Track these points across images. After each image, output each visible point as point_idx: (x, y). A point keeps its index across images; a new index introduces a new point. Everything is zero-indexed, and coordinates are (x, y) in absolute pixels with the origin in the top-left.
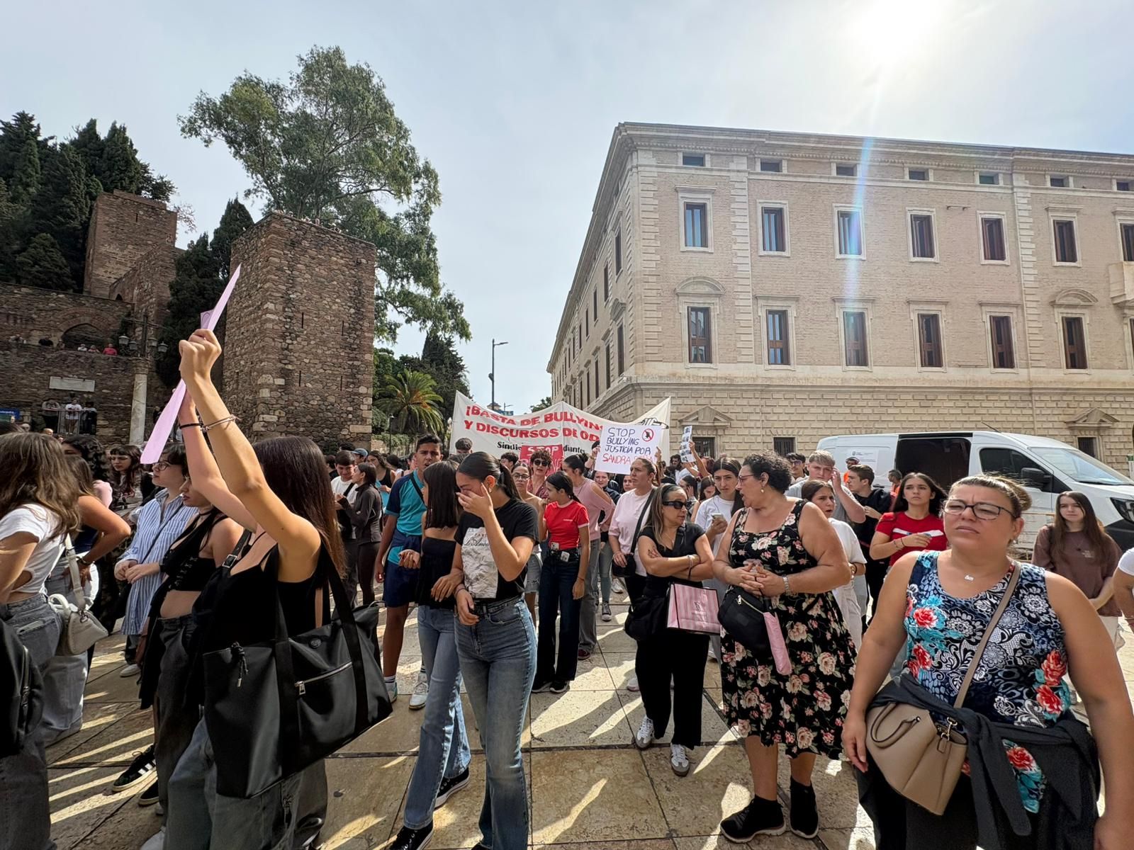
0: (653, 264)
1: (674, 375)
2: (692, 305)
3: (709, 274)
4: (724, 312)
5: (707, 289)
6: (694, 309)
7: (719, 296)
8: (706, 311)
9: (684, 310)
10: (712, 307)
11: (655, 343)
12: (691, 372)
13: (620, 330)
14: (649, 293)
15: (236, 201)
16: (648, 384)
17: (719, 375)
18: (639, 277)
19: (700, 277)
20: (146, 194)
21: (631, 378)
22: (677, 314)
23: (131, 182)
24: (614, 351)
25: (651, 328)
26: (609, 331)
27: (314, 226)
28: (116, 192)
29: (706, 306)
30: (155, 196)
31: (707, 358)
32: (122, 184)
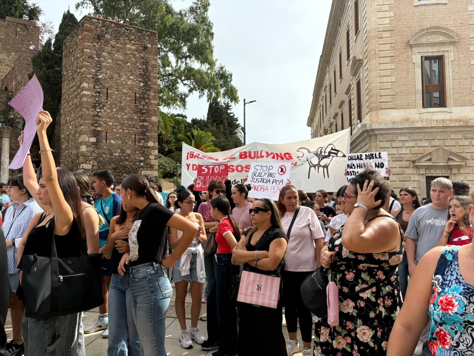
0: (387, 21)
1: (407, 120)
2: (426, 55)
3: (443, 24)
4: (459, 58)
5: (441, 38)
6: (427, 58)
7: (453, 43)
8: (440, 59)
9: (417, 59)
10: (446, 54)
11: (389, 92)
12: (424, 116)
13: (358, 84)
14: (383, 47)
15: (68, 12)
16: (382, 129)
17: (454, 118)
18: (373, 34)
19: (434, 28)
20: (26, 17)
21: (365, 125)
22: (410, 64)
23: (16, 10)
24: (354, 102)
25: (385, 79)
26: (350, 86)
27: (114, 23)
28: (7, 18)
29: (440, 54)
30: (31, 18)
31: (442, 103)
32: (11, 12)
